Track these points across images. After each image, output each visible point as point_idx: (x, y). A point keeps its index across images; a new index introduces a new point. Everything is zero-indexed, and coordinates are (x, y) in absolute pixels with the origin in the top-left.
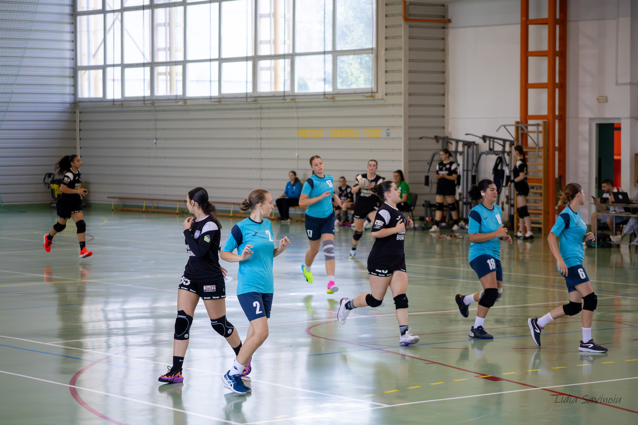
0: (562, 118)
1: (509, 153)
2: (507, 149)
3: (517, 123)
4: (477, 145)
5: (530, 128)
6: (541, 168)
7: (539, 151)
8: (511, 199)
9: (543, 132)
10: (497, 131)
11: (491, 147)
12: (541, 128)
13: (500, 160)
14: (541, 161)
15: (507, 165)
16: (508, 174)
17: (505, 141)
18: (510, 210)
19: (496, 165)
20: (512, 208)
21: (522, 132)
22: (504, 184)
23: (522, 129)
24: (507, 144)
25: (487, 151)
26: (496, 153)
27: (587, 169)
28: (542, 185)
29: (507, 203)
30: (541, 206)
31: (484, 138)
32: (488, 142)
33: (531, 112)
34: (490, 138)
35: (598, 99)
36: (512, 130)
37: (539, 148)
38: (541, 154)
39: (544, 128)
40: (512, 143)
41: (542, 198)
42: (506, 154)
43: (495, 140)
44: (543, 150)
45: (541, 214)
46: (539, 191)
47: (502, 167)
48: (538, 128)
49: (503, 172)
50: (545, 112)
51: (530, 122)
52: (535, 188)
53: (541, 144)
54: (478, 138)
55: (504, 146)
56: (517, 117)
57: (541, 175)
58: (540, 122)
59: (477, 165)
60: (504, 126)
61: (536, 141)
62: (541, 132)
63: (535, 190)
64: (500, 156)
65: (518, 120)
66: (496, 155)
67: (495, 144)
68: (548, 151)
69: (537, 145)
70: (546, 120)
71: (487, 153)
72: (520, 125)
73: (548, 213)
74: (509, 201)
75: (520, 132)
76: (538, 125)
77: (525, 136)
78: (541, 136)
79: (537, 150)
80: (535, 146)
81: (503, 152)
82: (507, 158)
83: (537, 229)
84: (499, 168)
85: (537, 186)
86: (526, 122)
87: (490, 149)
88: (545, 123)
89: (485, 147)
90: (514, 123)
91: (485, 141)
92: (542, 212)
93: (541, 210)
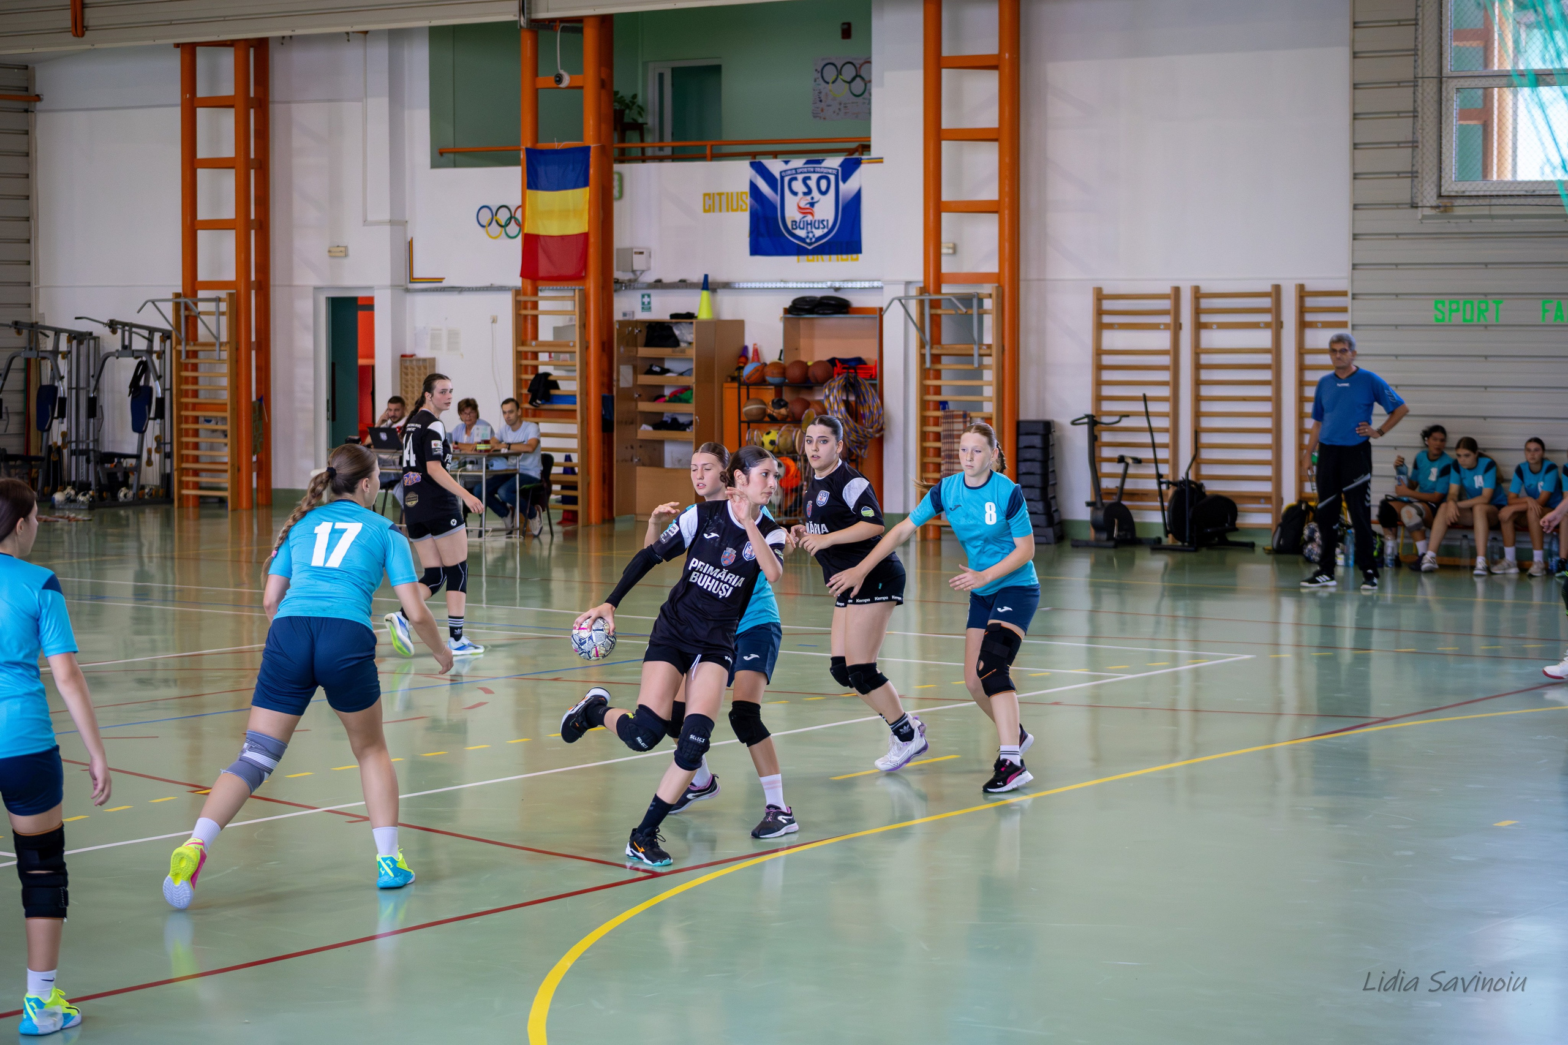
0: (263, 287)
1: (161, 355)
2: (157, 346)
3: (177, 295)
4: (96, 339)
5: (202, 307)
6: (225, 382)
7: (220, 350)
8: (165, 444)
9: (228, 313)
10: (139, 312)
11: (127, 343)
12: (223, 307)
13: (143, 368)
14: (225, 369)
15: (159, 378)
16: (160, 396)
17: (152, 330)
18: (163, 465)
19: (136, 379)
20: (168, 461)
21: (187, 313)
22: (152, 415)
23: (187, 308)
24: (157, 336)
25: (117, 351)
26: (135, 354)
27: (310, 384)
28: (227, 414)
29: (158, 450)
30: (225, 455)
31: (113, 325)
32: (119, 331)
33: (202, 276)
34: (124, 324)
35: (329, 251)
36: (168, 309)
37: (221, 344)
38: (225, 355)
39: (230, 306)
40: (166, 336)
41: (228, 440)
42: (154, 356)
43: (134, 330)
44: (227, 348)
45: (225, 471)
46: (220, 427)
47: (147, 380)
48: (218, 307)
49: (150, 390)
50: (230, 275)
51: (201, 294)
52: (213, 422)
53: (224, 338)
54: (101, 326)
55: (150, 340)
56: (176, 284)
57: (225, 396)
58: (223, 294)
59: (98, 377)
60: (153, 302)
61: (214, 331)
62: (223, 314)
63: (212, 426)
64: (144, 359)
65: (180, 290)
66: (136, 358)
67: (134, 335)
68: (237, 349)
69: (217, 338)
70: (234, 291)
71: (118, 355)
72: (182, 300)
73: (239, 470)
74: (162, 446)
75: (183, 313)
76: (218, 300)
77: (191, 321)
78: (224, 320)
79: (217, 348)
80: (213, 340)
81: (150, 351)
82: (157, 362)
83: (216, 500)
84: (142, 383)
85: (216, 417)
86: (195, 294)
87: (124, 347)
88: (230, 295)
89: (112, 342)
90: (171, 297)
91: (114, 332)
92: (228, 467)
93: (226, 463)
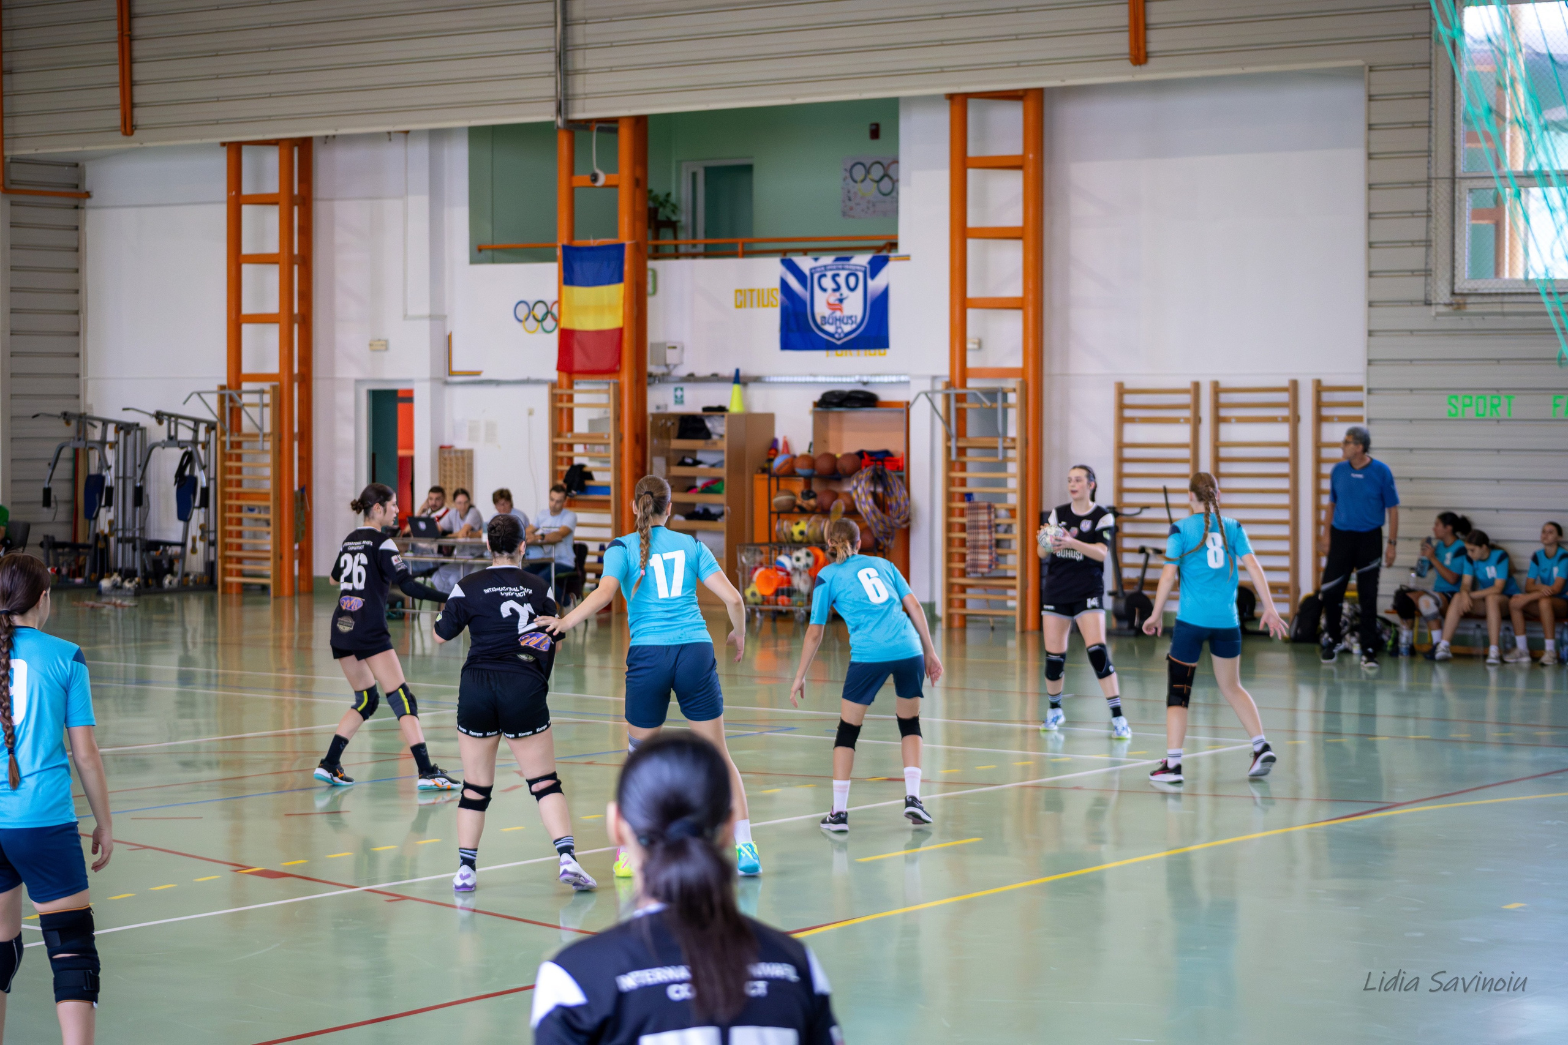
0: (306, 379)
1: (206, 445)
2: (202, 437)
3: (222, 388)
4: (143, 430)
5: (246, 399)
6: (268, 472)
7: (263, 441)
8: (209, 532)
9: (271, 405)
10: (185, 403)
11: (173, 433)
12: (267, 399)
13: (189, 458)
14: (268, 459)
15: (203, 467)
16: (205, 485)
17: (197, 422)
18: (207, 553)
19: (181, 469)
20: (212, 549)
21: (231, 405)
22: (197, 503)
23: (231, 400)
24: (202, 428)
25: (163, 441)
26: (181, 445)
27: (351, 474)
28: (270, 504)
29: (202, 538)
30: (267, 543)
31: (159, 416)
32: (165, 423)
33: (246, 369)
34: (170, 416)
35: (371, 345)
36: (213, 401)
37: (264, 435)
38: (268, 445)
39: (274, 398)
40: (211, 427)
41: (270, 529)
42: (200, 447)
43: (180, 420)
44: (271, 438)
45: (268, 559)
46: (263, 516)
47: (192, 470)
48: (261, 399)
49: (194, 480)
50: (273, 368)
51: (246, 386)
52: (257, 511)
53: (267, 429)
54: (147, 417)
55: (196, 431)
56: (221, 376)
57: (268, 486)
58: (266, 386)
59: (145, 466)
60: (199, 394)
61: (258, 422)
62: (267, 405)
63: (255, 515)
64: (190, 449)
65: (224, 382)
66: (182, 448)
67: (180, 427)
68: (281, 440)
69: (261, 429)
70: (276, 383)
71: (164, 445)
72: (227, 392)
73: (281, 558)
74: (207, 535)
75: (227, 404)
76: (262, 392)
77: (236, 412)
78: (268, 412)
79: (260, 438)
80: (256, 431)
81: (195, 442)
82: (202, 452)
83: (259, 588)
84: (187, 472)
85: (259, 507)
86: (239, 386)
87: (170, 438)
88: (274, 387)
89: (158, 433)
90: (215, 388)
91: (160, 422)
92: (271, 555)
93: (268, 551)
